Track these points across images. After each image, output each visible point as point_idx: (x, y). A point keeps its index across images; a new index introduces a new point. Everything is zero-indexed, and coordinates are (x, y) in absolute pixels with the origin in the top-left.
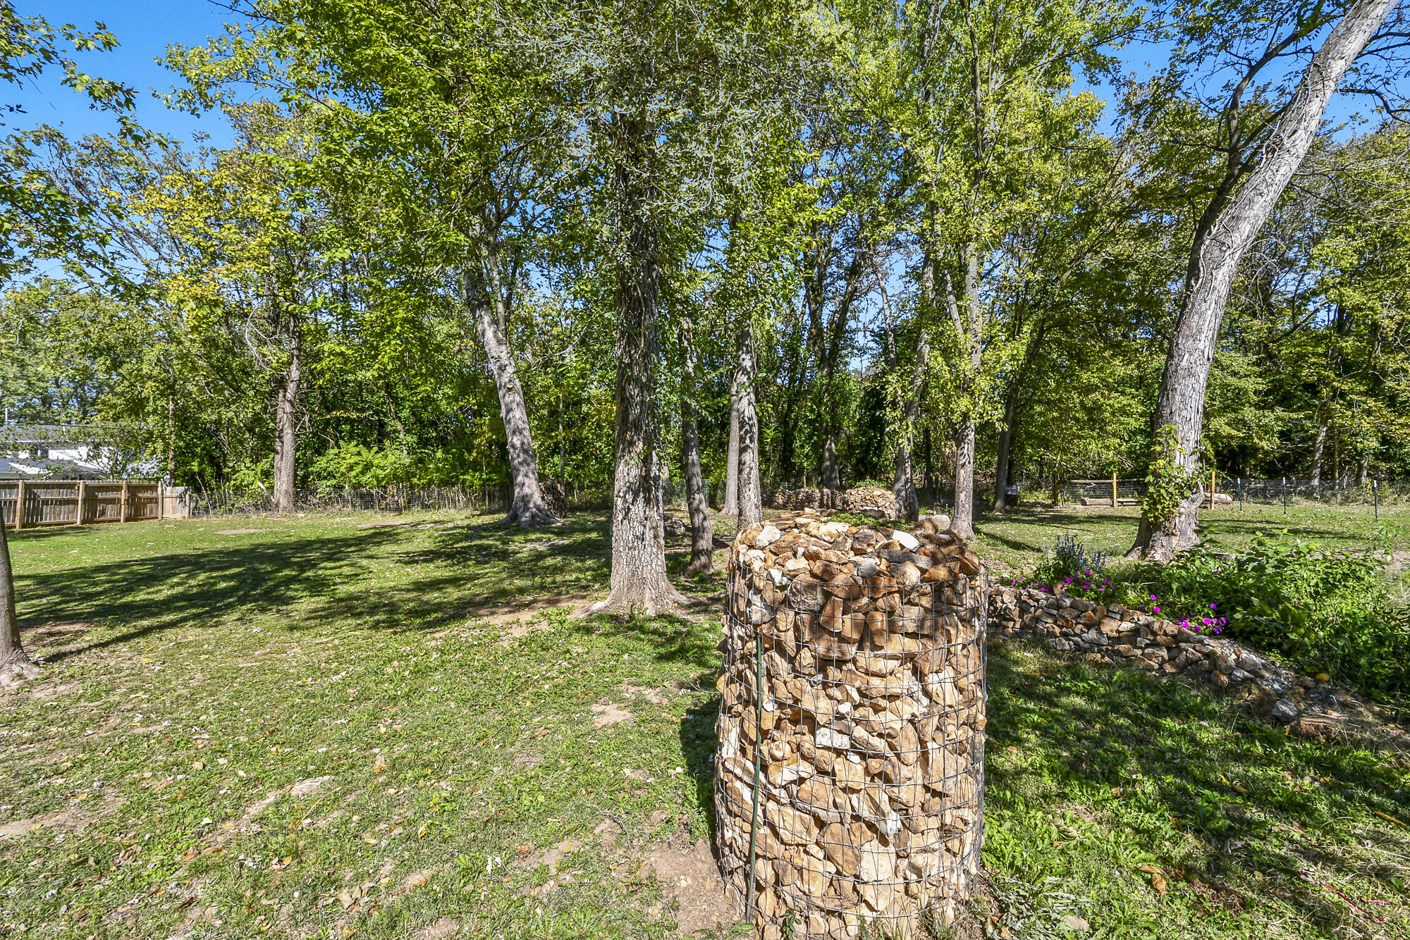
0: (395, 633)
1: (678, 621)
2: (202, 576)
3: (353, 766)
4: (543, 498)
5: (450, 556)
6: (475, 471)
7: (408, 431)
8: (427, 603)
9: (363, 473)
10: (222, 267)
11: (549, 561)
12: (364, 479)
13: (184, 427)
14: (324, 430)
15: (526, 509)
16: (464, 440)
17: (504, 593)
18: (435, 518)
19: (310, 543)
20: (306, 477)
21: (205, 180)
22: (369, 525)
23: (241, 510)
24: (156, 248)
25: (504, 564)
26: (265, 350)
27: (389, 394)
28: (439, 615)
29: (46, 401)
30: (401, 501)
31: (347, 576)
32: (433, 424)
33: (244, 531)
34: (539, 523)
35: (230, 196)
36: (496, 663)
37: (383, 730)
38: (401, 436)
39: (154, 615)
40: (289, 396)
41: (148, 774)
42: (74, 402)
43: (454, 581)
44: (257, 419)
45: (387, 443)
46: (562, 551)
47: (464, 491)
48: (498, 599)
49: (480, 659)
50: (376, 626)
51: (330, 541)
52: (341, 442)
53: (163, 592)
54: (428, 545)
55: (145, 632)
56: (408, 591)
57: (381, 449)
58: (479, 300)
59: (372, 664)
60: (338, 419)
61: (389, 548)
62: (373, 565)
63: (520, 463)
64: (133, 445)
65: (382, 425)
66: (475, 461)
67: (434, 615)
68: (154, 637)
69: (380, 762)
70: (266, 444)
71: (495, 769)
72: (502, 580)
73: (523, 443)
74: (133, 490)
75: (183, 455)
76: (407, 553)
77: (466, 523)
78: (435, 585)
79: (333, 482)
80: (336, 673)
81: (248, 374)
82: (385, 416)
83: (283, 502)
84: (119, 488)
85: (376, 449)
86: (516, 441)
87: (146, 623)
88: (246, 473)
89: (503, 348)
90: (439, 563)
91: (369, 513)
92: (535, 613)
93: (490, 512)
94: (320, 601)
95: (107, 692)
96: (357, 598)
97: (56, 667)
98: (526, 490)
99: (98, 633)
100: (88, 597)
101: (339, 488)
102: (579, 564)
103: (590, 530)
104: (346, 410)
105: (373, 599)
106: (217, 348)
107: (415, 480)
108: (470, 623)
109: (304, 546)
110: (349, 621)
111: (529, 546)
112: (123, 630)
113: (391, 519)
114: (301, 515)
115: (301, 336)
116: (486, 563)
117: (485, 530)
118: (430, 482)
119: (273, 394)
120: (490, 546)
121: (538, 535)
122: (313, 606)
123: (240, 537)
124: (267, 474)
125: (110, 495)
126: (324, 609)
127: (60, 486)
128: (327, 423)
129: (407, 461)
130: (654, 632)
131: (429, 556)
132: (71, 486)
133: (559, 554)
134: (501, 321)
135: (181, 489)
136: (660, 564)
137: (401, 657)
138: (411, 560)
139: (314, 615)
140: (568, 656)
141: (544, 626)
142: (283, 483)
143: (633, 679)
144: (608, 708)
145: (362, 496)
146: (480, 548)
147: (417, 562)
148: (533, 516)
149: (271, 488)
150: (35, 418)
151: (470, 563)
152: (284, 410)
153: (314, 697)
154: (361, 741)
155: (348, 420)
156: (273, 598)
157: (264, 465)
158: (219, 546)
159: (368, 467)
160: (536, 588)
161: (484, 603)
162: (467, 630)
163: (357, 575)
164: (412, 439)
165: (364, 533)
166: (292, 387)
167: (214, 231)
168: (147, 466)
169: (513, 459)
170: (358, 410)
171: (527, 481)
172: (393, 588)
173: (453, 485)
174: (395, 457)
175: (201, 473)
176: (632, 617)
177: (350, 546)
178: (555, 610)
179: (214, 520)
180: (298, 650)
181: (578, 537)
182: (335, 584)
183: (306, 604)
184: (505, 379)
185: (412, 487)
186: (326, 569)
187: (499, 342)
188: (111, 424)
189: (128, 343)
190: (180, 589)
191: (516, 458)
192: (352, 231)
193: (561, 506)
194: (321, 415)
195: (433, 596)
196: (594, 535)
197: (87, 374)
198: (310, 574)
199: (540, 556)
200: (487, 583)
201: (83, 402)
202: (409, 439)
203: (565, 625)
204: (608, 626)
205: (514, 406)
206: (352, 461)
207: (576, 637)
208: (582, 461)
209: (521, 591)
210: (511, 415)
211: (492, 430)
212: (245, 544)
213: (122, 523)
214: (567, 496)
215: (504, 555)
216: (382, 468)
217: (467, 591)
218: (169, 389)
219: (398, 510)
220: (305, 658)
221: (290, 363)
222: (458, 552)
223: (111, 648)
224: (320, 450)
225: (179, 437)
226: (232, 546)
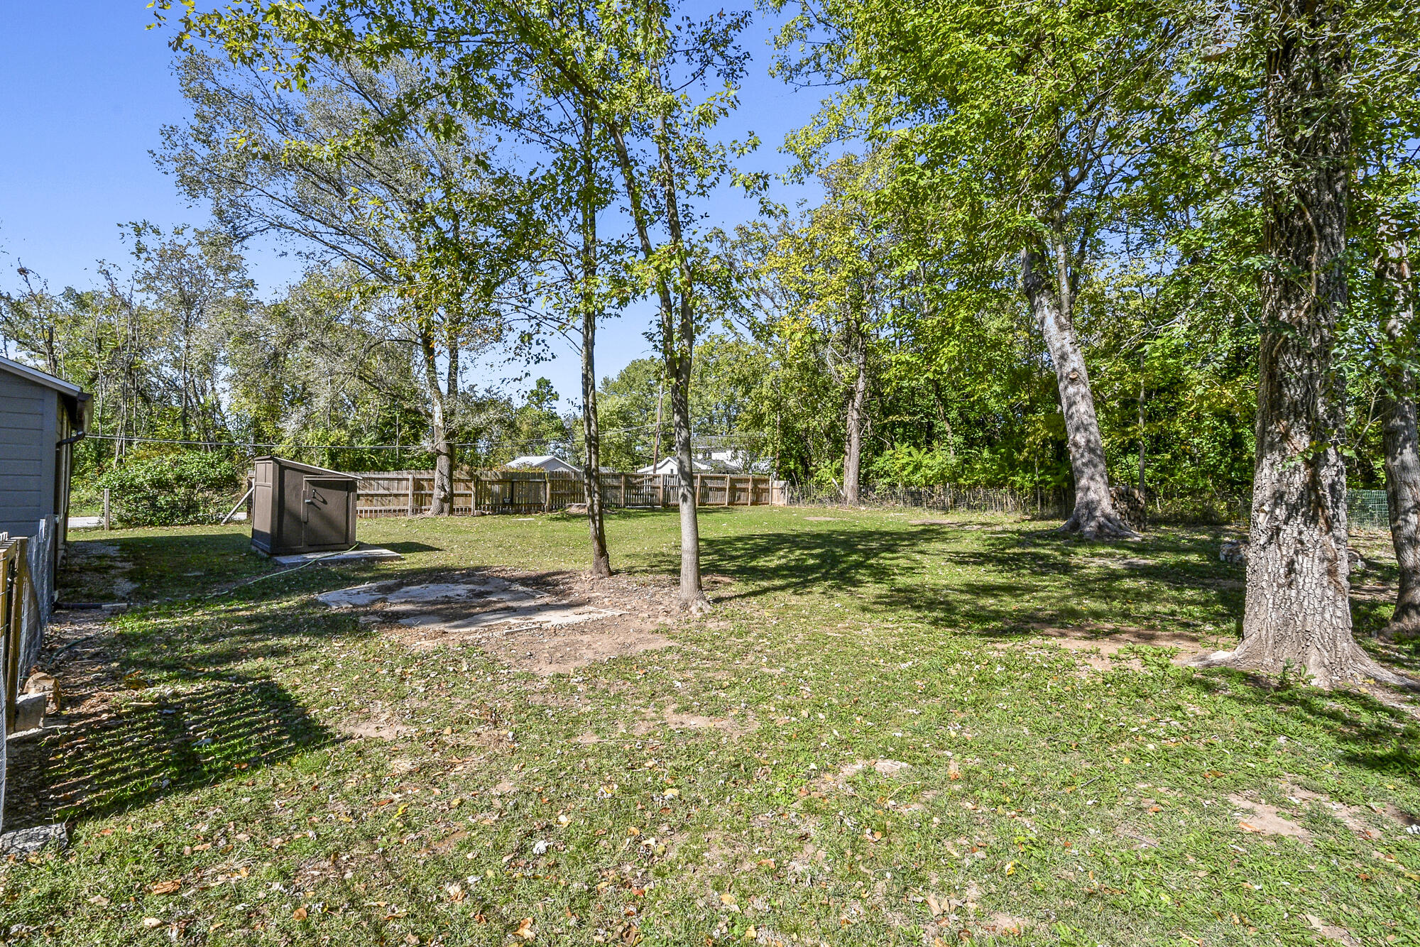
0: (955, 634)
1: (1384, 709)
2: (798, 552)
3: (928, 763)
4: (1114, 506)
5: (1001, 561)
6: (1026, 472)
7: (955, 432)
8: (983, 608)
9: (913, 472)
10: (813, 304)
11: (1128, 584)
12: (915, 478)
13: (785, 434)
14: (882, 434)
15: (1091, 517)
16: (1013, 439)
17: (1073, 614)
18: (982, 519)
19: (871, 534)
20: (867, 475)
21: (804, 236)
22: (918, 522)
23: (820, 501)
24: (772, 299)
25: (1067, 579)
26: (840, 367)
27: (939, 396)
28: (999, 624)
29: (711, 419)
30: (948, 500)
31: (904, 569)
32: (981, 424)
33: (822, 519)
34: (1108, 535)
35: (820, 244)
36: (1074, 695)
37: (953, 734)
38: (949, 437)
39: (770, 579)
40: (856, 405)
41: (773, 709)
42: (724, 419)
43: (1010, 589)
44: (833, 426)
45: (935, 443)
46: (1146, 572)
47: (1012, 493)
48: (1064, 620)
49: (1052, 688)
50: (935, 622)
51: (887, 533)
52: (896, 444)
53: (773, 561)
54: (977, 547)
55: (765, 591)
56: (962, 592)
57: (930, 450)
58: (1038, 285)
59: (936, 661)
60: (893, 423)
61: (939, 546)
62: (926, 561)
63: (1084, 464)
64: (755, 449)
65: (931, 426)
66: (1026, 460)
67: (994, 624)
68: (771, 595)
69: (953, 769)
70: (838, 448)
71: (1092, 831)
72: (1067, 598)
73: (1088, 441)
74: (756, 482)
75: (784, 456)
76: (957, 553)
77: (1016, 527)
78: (988, 590)
79: (888, 480)
80: (904, 661)
81: (827, 389)
82: (935, 417)
83: (850, 496)
84: (747, 481)
85: (925, 450)
86: (1080, 438)
87: (765, 584)
88: (825, 470)
89: (1067, 333)
90: (990, 567)
91: (919, 510)
92: (1121, 646)
93: (1043, 518)
94: (883, 589)
95: (747, 633)
96: (912, 591)
97: (719, 607)
98: (1092, 495)
99: (737, 587)
100: (733, 558)
101: (893, 485)
102: (1174, 593)
103: (1188, 551)
104: (901, 415)
105: (930, 595)
106: (808, 370)
107: (961, 481)
108: (1035, 640)
109: (867, 535)
110: (910, 612)
111: (1098, 561)
112: (752, 587)
113: (937, 518)
114: (863, 508)
115: (867, 352)
116: (1043, 574)
117: (1039, 537)
118: (977, 483)
119: (843, 405)
120: (1048, 556)
121: (1109, 550)
122: (878, 592)
123: (820, 524)
124: (839, 472)
125: (743, 486)
126: (887, 597)
127: (718, 478)
128: (884, 427)
129: (954, 461)
130: (1334, 716)
131: (980, 559)
132: (723, 478)
133: (1142, 576)
134: (1066, 304)
135: (782, 483)
136: (1340, 615)
137: (963, 661)
138: (961, 560)
139: (879, 600)
140: (1179, 714)
141: (1136, 665)
142: (850, 479)
143: (1301, 778)
144: (1258, 808)
145: (912, 494)
146: (1035, 557)
147: (967, 563)
148: (1100, 527)
149: (841, 484)
150: (706, 431)
151: (1025, 572)
152: (853, 416)
153: (887, 679)
154: (932, 737)
155: (903, 425)
156: (845, 579)
157: (836, 464)
158: (807, 529)
159: (917, 467)
160: (1116, 615)
161: (1050, 621)
162: (1034, 647)
163: (912, 569)
164: (959, 439)
165: (915, 529)
166: (858, 397)
167: (808, 277)
168: (763, 465)
169: (1075, 459)
170: (910, 414)
171: (1092, 485)
172: (947, 587)
173: (1001, 486)
174: (942, 458)
175: (795, 470)
176: (1284, 685)
177: (904, 540)
178: (1150, 648)
179: (803, 508)
180: (869, 630)
181: (1169, 558)
182: (894, 574)
183: (872, 589)
184: (1068, 368)
185: (958, 486)
186: (886, 559)
187: (1062, 328)
188: (744, 434)
189: (755, 374)
190: (783, 561)
191: (1079, 458)
192: (920, 243)
193: (1139, 517)
194: (880, 420)
195: (989, 602)
196: (1194, 558)
197: (732, 399)
198: (872, 561)
199: (1114, 576)
200: (1049, 598)
201: (730, 419)
202: (956, 439)
203: (1168, 671)
204: (1241, 688)
205: (1079, 398)
206: (904, 461)
207: (1189, 692)
208: (1170, 462)
209: (1097, 615)
210: (1074, 409)
211: (1048, 426)
212: (824, 529)
213: (749, 507)
214: (1146, 504)
215: (1066, 569)
216: (930, 468)
217: (1027, 603)
218: (778, 406)
219: (945, 509)
220: (876, 639)
221: (857, 377)
222: (1012, 559)
223: (747, 599)
224: (879, 450)
225: (783, 442)
226: (815, 530)
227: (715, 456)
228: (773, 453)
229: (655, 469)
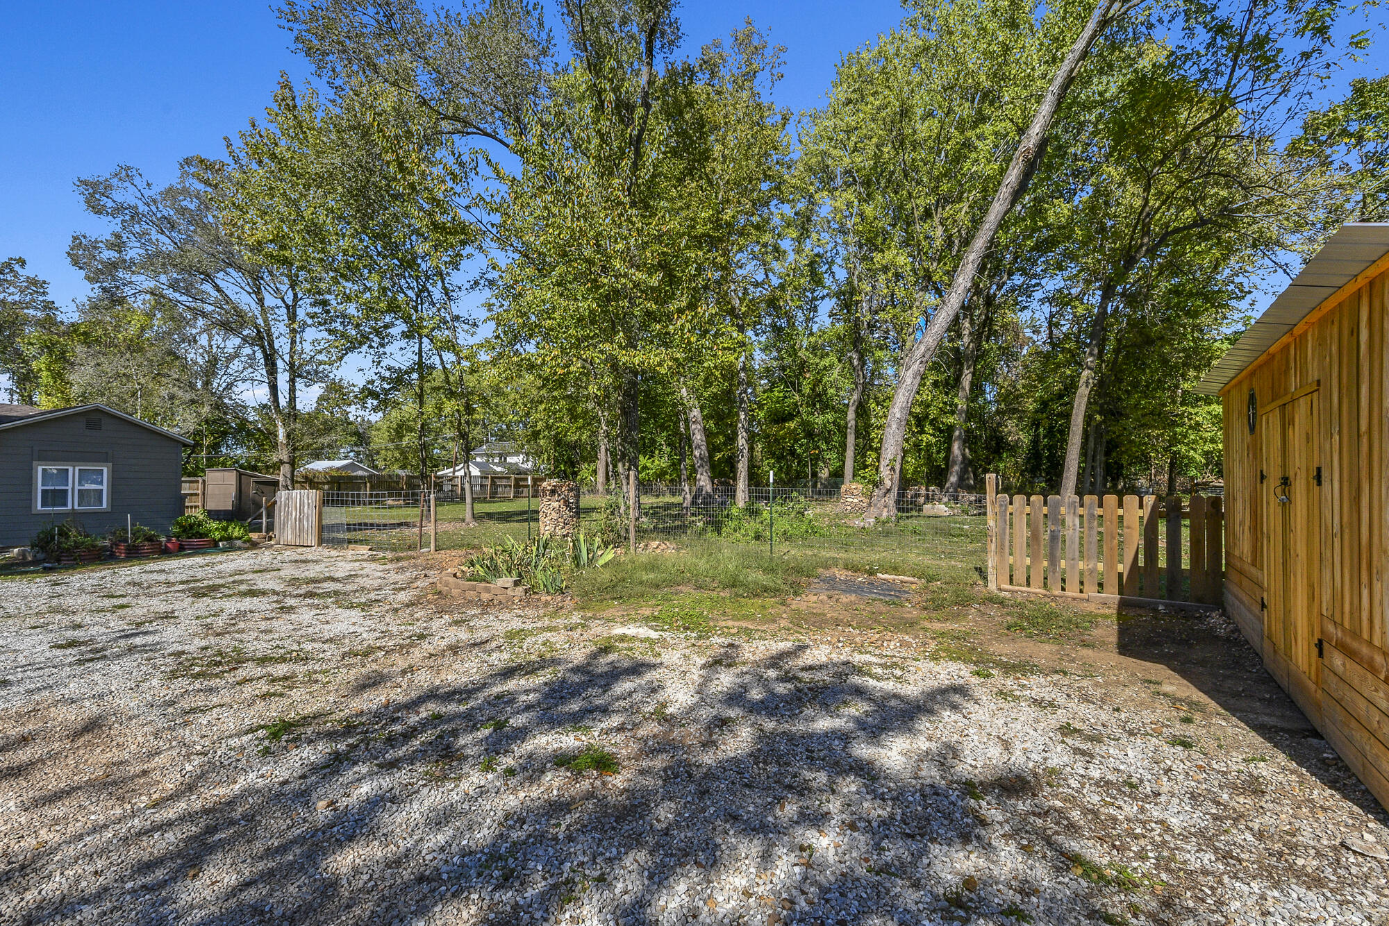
13: (558, 445)
75: (557, 461)
83: (601, 489)
88: (585, 471)
124: (595, 472)
127: (507, 477)
132: (511, 478)
142: (601, 477)
149: (596, 481)
157: (592, 467)
175: (565, 471)
225: (556, 451)
227: (510, 460)
228: (548, 459)
229: (454, 472)
